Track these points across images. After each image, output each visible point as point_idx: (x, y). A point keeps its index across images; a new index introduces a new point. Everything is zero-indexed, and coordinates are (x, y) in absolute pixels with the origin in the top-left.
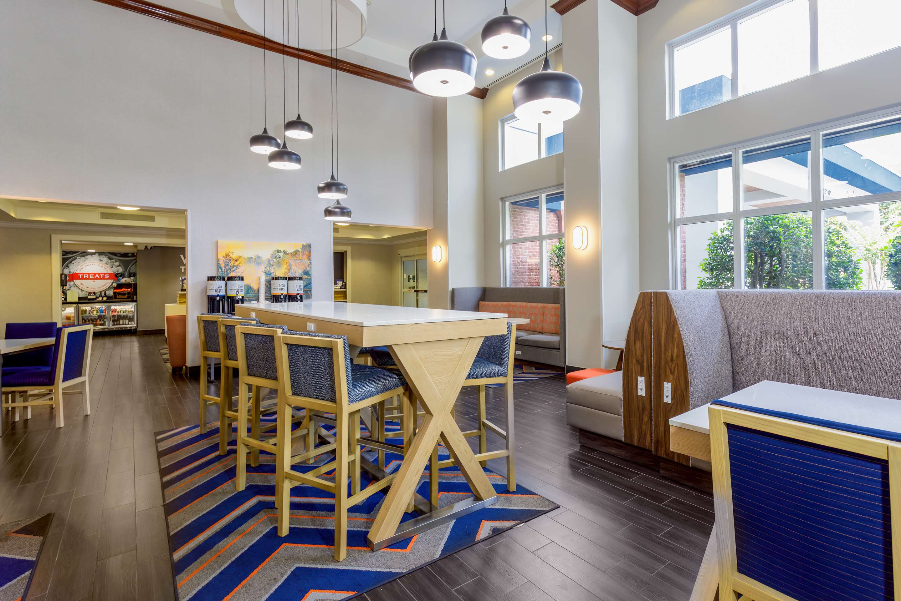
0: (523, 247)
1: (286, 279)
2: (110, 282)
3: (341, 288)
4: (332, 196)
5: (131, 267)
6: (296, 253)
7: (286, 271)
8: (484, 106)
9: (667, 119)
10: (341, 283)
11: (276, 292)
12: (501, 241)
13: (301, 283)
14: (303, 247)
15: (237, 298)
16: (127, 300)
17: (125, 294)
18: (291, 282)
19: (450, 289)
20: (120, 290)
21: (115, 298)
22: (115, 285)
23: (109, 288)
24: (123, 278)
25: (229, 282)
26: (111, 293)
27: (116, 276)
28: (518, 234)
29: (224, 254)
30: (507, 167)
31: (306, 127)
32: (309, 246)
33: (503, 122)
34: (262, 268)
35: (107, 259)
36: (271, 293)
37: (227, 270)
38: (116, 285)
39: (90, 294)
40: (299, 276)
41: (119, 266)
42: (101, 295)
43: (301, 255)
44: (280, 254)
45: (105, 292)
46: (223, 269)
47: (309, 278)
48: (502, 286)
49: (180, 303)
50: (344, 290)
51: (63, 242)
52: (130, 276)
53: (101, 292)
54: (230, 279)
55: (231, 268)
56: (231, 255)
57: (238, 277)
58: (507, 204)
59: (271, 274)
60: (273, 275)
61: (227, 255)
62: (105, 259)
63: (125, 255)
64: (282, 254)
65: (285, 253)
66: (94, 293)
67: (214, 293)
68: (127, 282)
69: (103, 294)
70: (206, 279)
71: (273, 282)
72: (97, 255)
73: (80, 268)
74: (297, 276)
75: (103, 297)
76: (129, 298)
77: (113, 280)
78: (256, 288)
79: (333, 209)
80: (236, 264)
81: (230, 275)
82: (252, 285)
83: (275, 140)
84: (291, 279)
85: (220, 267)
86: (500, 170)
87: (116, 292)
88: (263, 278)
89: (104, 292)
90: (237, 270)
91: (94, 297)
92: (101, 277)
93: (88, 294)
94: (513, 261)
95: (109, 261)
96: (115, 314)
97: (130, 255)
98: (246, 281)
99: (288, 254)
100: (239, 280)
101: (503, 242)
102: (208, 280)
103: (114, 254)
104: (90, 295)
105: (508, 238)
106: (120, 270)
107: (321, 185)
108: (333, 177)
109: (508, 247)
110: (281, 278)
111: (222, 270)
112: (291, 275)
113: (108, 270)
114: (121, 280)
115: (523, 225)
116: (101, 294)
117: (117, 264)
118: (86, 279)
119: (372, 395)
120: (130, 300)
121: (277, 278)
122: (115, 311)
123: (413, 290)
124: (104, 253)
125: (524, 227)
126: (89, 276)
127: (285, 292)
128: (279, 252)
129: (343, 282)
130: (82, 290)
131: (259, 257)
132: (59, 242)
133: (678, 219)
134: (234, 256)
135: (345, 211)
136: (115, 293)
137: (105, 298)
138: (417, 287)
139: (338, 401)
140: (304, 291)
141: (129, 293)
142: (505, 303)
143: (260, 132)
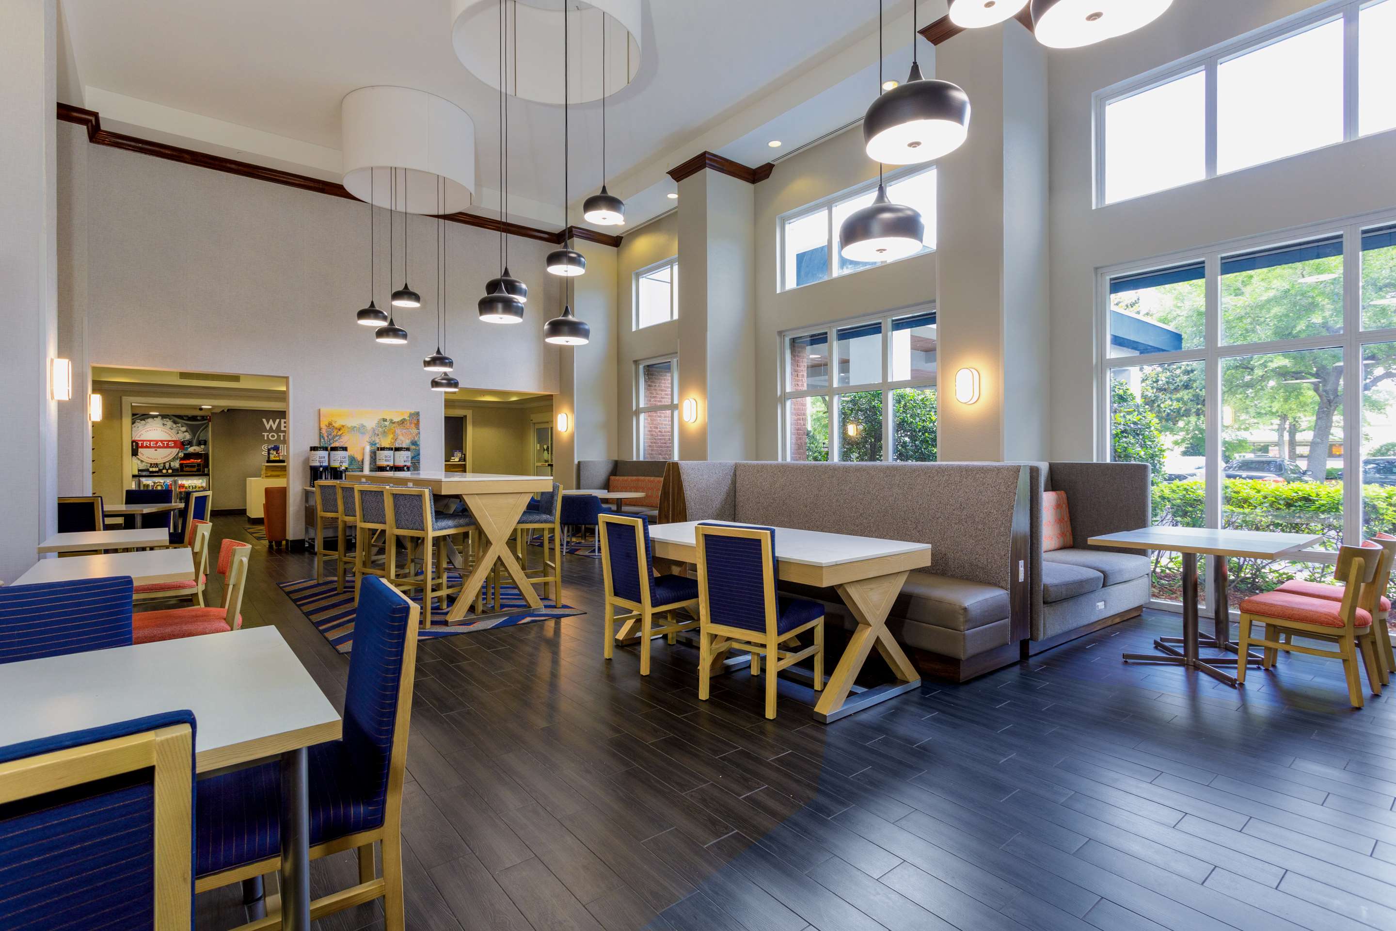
0: (663, 415)
1: (392, 449)
2: (176, 451)
3: (459, 461)
4: (438, 370)
5: (201, 432)
6: (403, 422)
7: (393, 441)
8: (618, 254)
9: (777, 292)
10: (459, 455)
11: (382, 463)
12: (634, 408)
13: (408, 453)
14: (411, 415)
15: (341, 470)
16: (197, 473)
17: (194, 466)
18: (397, 453)
19: (576, 462)
20: (188, 462)
21: (182, 470)
22: (181, 455)
23: (174, 459)
24: (191, 446)
25: (333, 453)
26: (176, 464)
27: (182, 445)
28: (656, 401)
29: (327, 423)
30: (641, 327)
31: (413, 296)
32: (418, 414)
33: (638, 276)
34: (367, 438)
35: (172, 423)
36: (376, 464)
37: (330, 440)
38: (183, 455)
39: (152, 465)
40: (406, 447)
41: (186, 431)
42: (164, 468)
43: (408, 424)
44: (386, 423)
45: (170, 464)
46: (326, 438)
47: (417, 448)
48: (635, 459)
49: (266, 476)
50: (463, 463)
51: (133, 404)
52: (199, 444)
53: (164, 463)
54: (334, 449)
55: (334, 437)
56: (334, 425)
57: (341, 448)
58: (641, 367)
59: (375, 444)
60: (378, 446)
61: (330, 424)
62: (169, 423)
63: (194, 418)
64: (388, 423)
65: (392, 422)
66: (156, 465)
67: (317, 464)
68: (197, 451)
69: (167, 466)
70: (309, 449)
71: (378, 452)
72: (160, 418)
73: (140, 434)
74: (404, 446)
75: (167, 470)
76: (198, 470)
77: (178, 449)
78: (359, 458)
79: (439, 381)
80: (340, 433)
81: (333, 445)
82: (356, 456)
83: (382, 313)
84: (397, 449)
85: (323, 437)
86: (634, 329)
87: (183, 464)
88: (368, 449)
89: (168, 464)
90: (341, 440)
91: (157, 469)
92: (166, 445)
93: (149, 465)
94: (650, 431)
95: (175, 426)
96: (182, 490)
97: (199, 418)
98: (350, 452)
99: (394, 423)
100: (343, 450)
101: (636, 410)
102: (311, 450)
103: (180, 417)
104: (153, 467)
105: (642, 405)
106: (188, 436)
107: (427, 359)
108: (438, 352)
109: (642, 417)
110: (387, 448)
111: (324, 439)
112: (397, 446)
113: (173, 436)
114: (189, 449)
115: (662, 390)
116: (164, 466)
117: (184, 429)
118: (147, 447)
119: (449, 527)
120: (201, 473)
121: (383, 449)
122: (182, 486)
123: (547, 464)
124: (168, 415)
125: (663, 393)
126: (150, 444)
127: (391, 464)
128: (384, 420)
129: (462, 453)
130: (142, 461)
131: (363, 426)
132: (130, 405)
133: (787, 393)
134: (337, 425)
135: (452, 382)
136: (181, 465)
137: (170, 471)
138: (552, 460)
139: (425, 529)
140: (411, 463)
141: (199, 465)
142: (634, 478)
143: (366, 306)
